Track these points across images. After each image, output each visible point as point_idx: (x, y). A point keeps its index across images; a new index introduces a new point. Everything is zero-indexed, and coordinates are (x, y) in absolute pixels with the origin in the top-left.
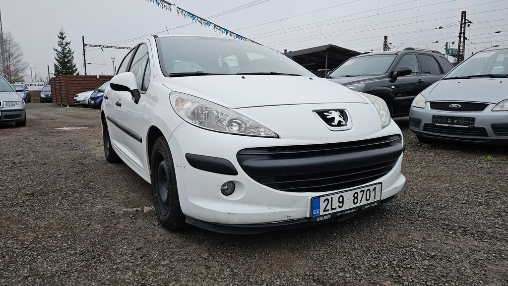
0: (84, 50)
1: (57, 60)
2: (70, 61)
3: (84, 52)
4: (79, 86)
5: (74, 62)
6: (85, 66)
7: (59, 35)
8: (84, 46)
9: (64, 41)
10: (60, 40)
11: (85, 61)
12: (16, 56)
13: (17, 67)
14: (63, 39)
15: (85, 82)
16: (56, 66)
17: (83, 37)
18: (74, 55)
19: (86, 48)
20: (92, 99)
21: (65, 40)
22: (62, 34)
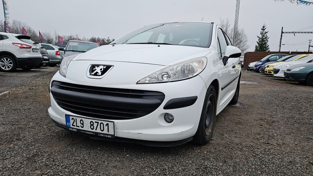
0: (282, 36)
1: (258, 43)
2: (265, 44)
3: (281, 37)
4: (255, 58)
5: (268, 44)
6: (280, 46)
7: (262, 28)
8: (282, 33)
9: (264, 31)
10: (262, 31)
11: (281, 43)
12: (244, 41)
13: (243, 48)
14: (264, 30)
15: (259, 56)
16: (256, 47)
17: (282, 27)
18: (268, 40)
19: (283, 34)
20: (256, 66)
21: (266, 31)
22: (264, 27)
